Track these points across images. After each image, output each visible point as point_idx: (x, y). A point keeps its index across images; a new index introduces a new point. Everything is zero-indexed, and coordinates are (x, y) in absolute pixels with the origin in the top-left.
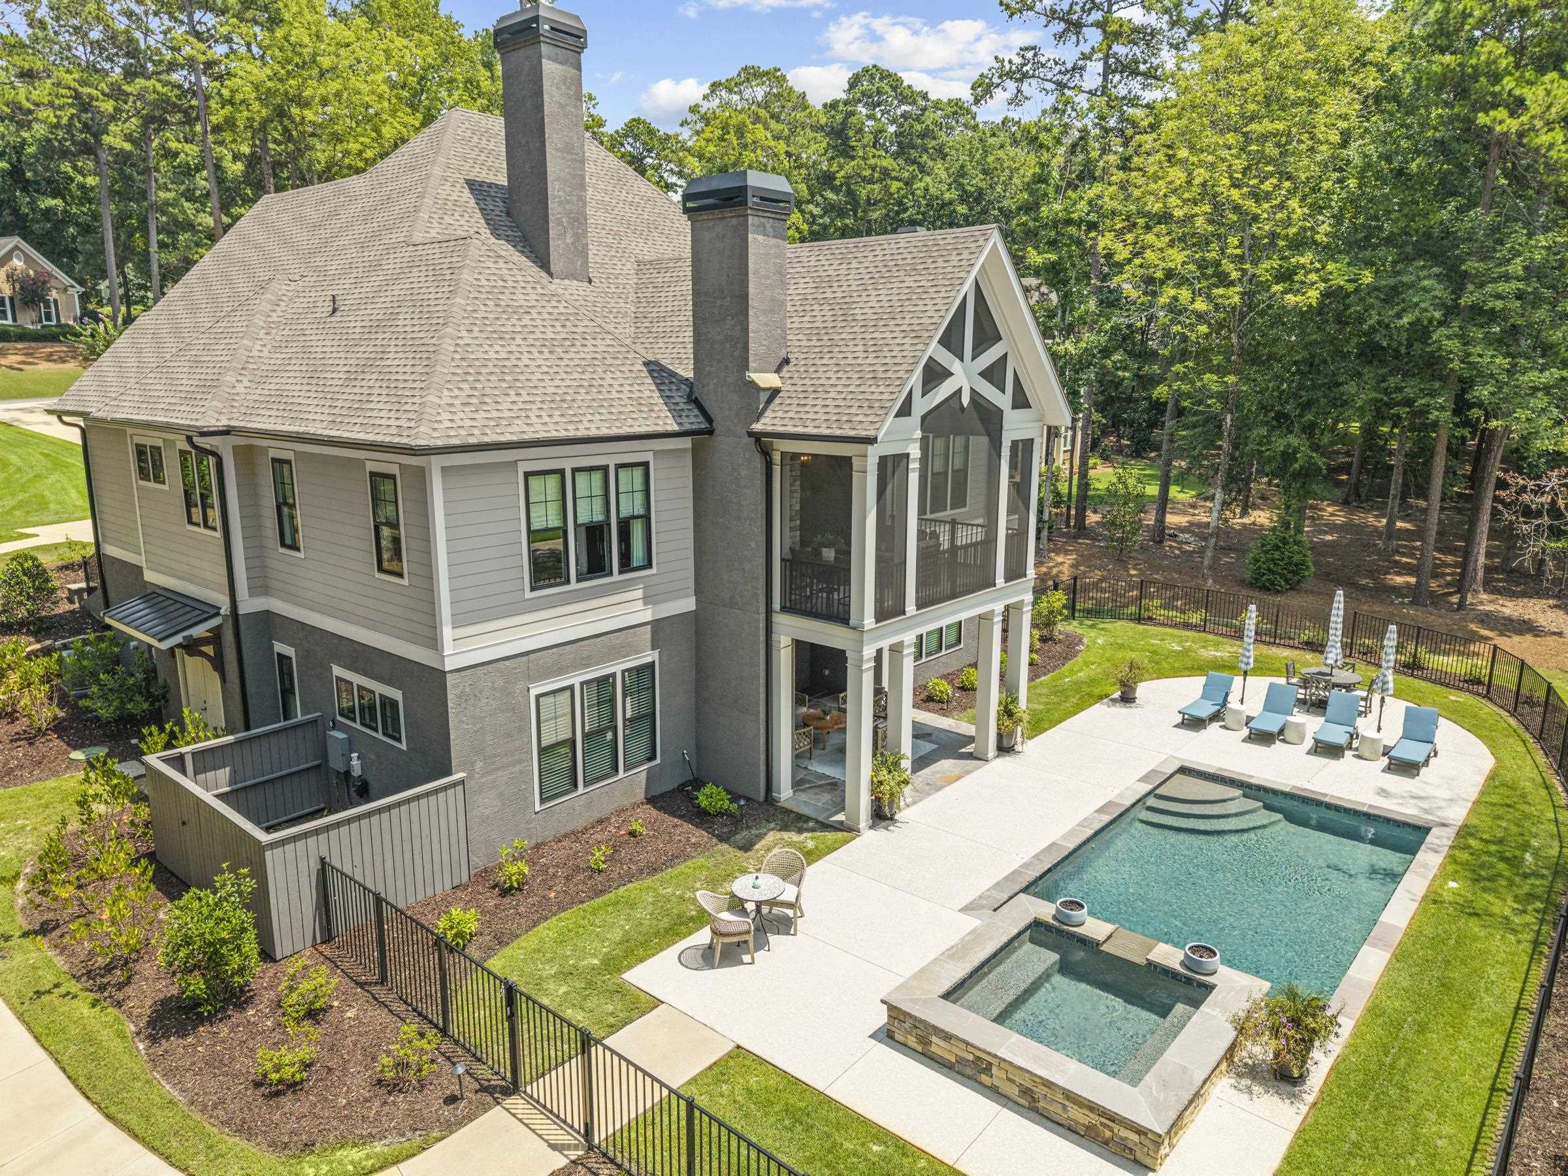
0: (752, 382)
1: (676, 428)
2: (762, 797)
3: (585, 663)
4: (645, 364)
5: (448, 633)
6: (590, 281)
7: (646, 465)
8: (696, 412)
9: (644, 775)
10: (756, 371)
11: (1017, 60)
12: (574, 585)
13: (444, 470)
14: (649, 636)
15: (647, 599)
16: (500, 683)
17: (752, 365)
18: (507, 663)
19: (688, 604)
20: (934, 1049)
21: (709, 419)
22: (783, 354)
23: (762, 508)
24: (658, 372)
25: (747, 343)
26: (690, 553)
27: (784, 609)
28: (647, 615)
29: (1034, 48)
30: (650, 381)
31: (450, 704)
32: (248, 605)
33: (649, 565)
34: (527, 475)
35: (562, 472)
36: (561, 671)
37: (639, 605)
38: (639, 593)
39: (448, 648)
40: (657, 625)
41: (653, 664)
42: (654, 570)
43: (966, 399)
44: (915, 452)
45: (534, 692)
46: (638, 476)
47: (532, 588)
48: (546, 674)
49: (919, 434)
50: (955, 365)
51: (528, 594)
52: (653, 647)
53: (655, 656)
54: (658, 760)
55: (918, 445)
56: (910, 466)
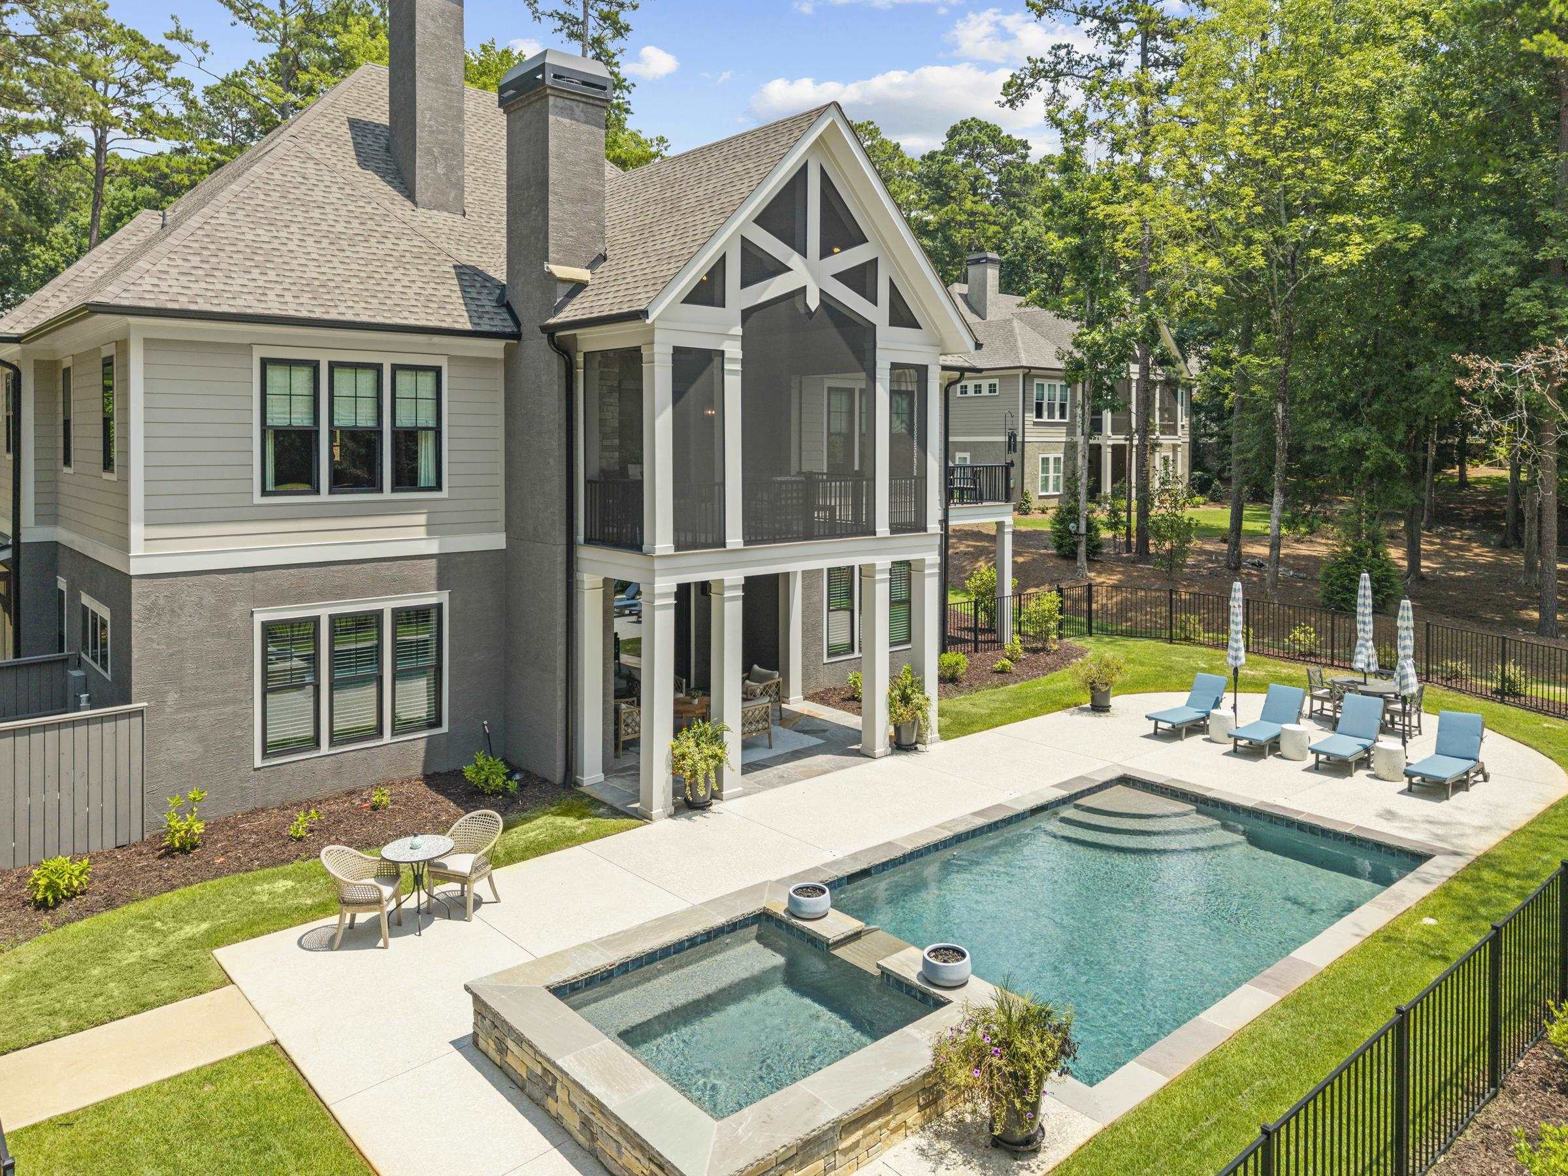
0: (551, 273)
1: (468, 327)
2: (558, 778)
3: (340, 593)
4: (455, 267)
5: (137, 531)
6: (464, 213)
7: (438, 371)
8: (506, 316)
9: (422, 743)
10: (558, 263)
11: (1050, 59)
12: (324, 496)
13: (149, 343)
14: (433, 572)
15: (432, 529)
16: (210, 599)
17: (551, 255)
18: (223, 577)
19: (497, 541)
20: (510, 1059)
21: (517, 323)
22: (599, 249)
23: (560, 416)
24: (469, 276)
25: (547, 232)
26: (500, 481)
27: (589, 541)
28: (433, 547)
29: (1066, 46)
30: (456, 282)
31: (134, 616)
32: (32, 533)
33: (438, 487)
34: (265, 363)
35: (315, 366)
36: (301, 597)
37: (421, 532)
38: (422, 519)
39: (137, 547)
40: (445, 561)
41: (439, 607)
42: (444, 494)
43: (813, 302)
44: (733, 350)
45: (260, 617)
46: (426, 382)
47: (264, 493)
48: (279, 598)
49: (738, 330)
50: (794, 260)
51: (258, 499)
52: (440, 587)
53: (444, 597)
54: (445, 729)
55: (739, 344)
56: (727, 367)
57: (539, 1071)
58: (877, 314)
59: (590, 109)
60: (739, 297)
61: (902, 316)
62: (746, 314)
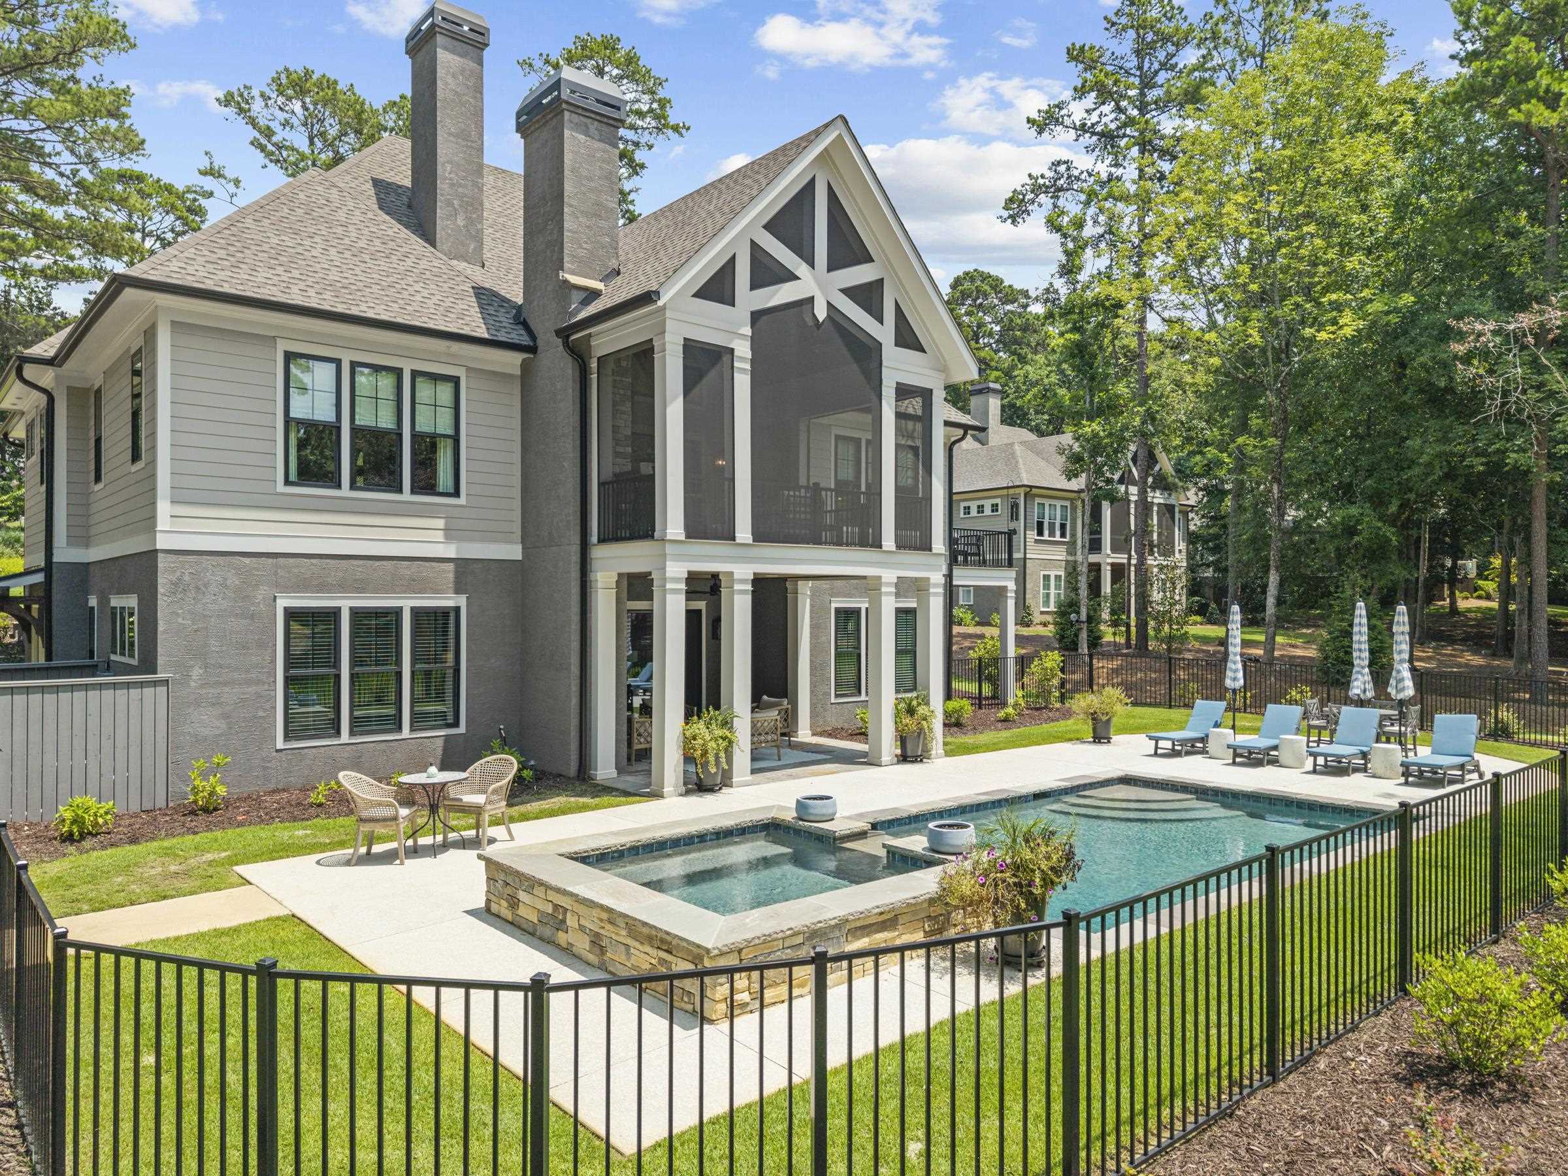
0: (566, 281)
1: (486, 336)
2: (573, 770)
3: (360, 587)
4: (473, 288)
5: (164, 508)
6: (483, 266)
7: (456, 381)
8: (523, 332)
9: (440, 743)
10: (573, 273)
12: (345, 491)
13: (176, 327)
14: (451, 576)
15: (450, 533)
16: (233, 580)
17: (567, 265)
18: (247, 561)
19: (514, 552)
20: (522, 911)
21: (533, 337)
22: (613, 264)
23: (576, 420)
24: (486, 298)
25: (562, 244)
26: (517, 493)
27: (602, 540)
28: (451, 551)
30: (474, 299)
31: (161, 590)
32: (67, 554)
33: (456, 493)
34: (289, 356)
35: (338, 362)
36: (322, 587)
37: (439, 536)
38: (440, 523)
39: (163, 522)
40: (463, 566)
41: (457, 610)
42: (462, 500)
43: (821, 313)
44: (743, 349)
45: (283, 603)
46: (444, 393)
47: (287, 482)
48: (302, 586)
49: (747, 331)
50: (802, 269)
51: (281, 487)
52: (458, 591)
53: (461, 601)
54: (462, 729)
55: (748, 344)
56: (736, 364)
57: (549, 909)
58: (884, 333)
59: (605, 128)
60: (749, 299)
61: (907, 338)
62: (756, 316)
